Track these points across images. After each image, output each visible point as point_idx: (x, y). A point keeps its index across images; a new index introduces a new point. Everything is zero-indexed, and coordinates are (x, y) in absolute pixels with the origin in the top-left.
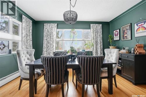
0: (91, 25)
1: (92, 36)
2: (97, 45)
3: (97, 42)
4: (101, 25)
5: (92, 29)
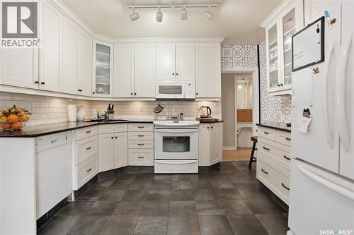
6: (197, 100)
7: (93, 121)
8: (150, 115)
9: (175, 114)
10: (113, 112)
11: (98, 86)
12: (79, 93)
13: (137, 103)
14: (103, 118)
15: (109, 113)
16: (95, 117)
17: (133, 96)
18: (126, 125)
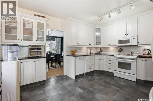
0: (56, 38)
1: (56, 45)
2: (58, 49)
3: (58, 48)
4: (61, 39)
5: (56, 41)
6: (139, 46)
7: (95, 54)
8: (117, 52)
9: (129, 53)
10: (102, 51)
11: (96, 42)
12: (90, 45)
13: (112, 48)
14: (99, 53)
15: (101, 51)
16: (96, 52)
17: (108, 45)
18: (104, 56)
